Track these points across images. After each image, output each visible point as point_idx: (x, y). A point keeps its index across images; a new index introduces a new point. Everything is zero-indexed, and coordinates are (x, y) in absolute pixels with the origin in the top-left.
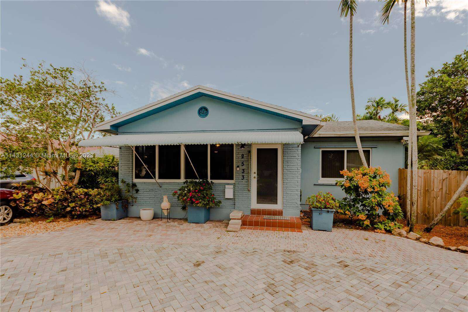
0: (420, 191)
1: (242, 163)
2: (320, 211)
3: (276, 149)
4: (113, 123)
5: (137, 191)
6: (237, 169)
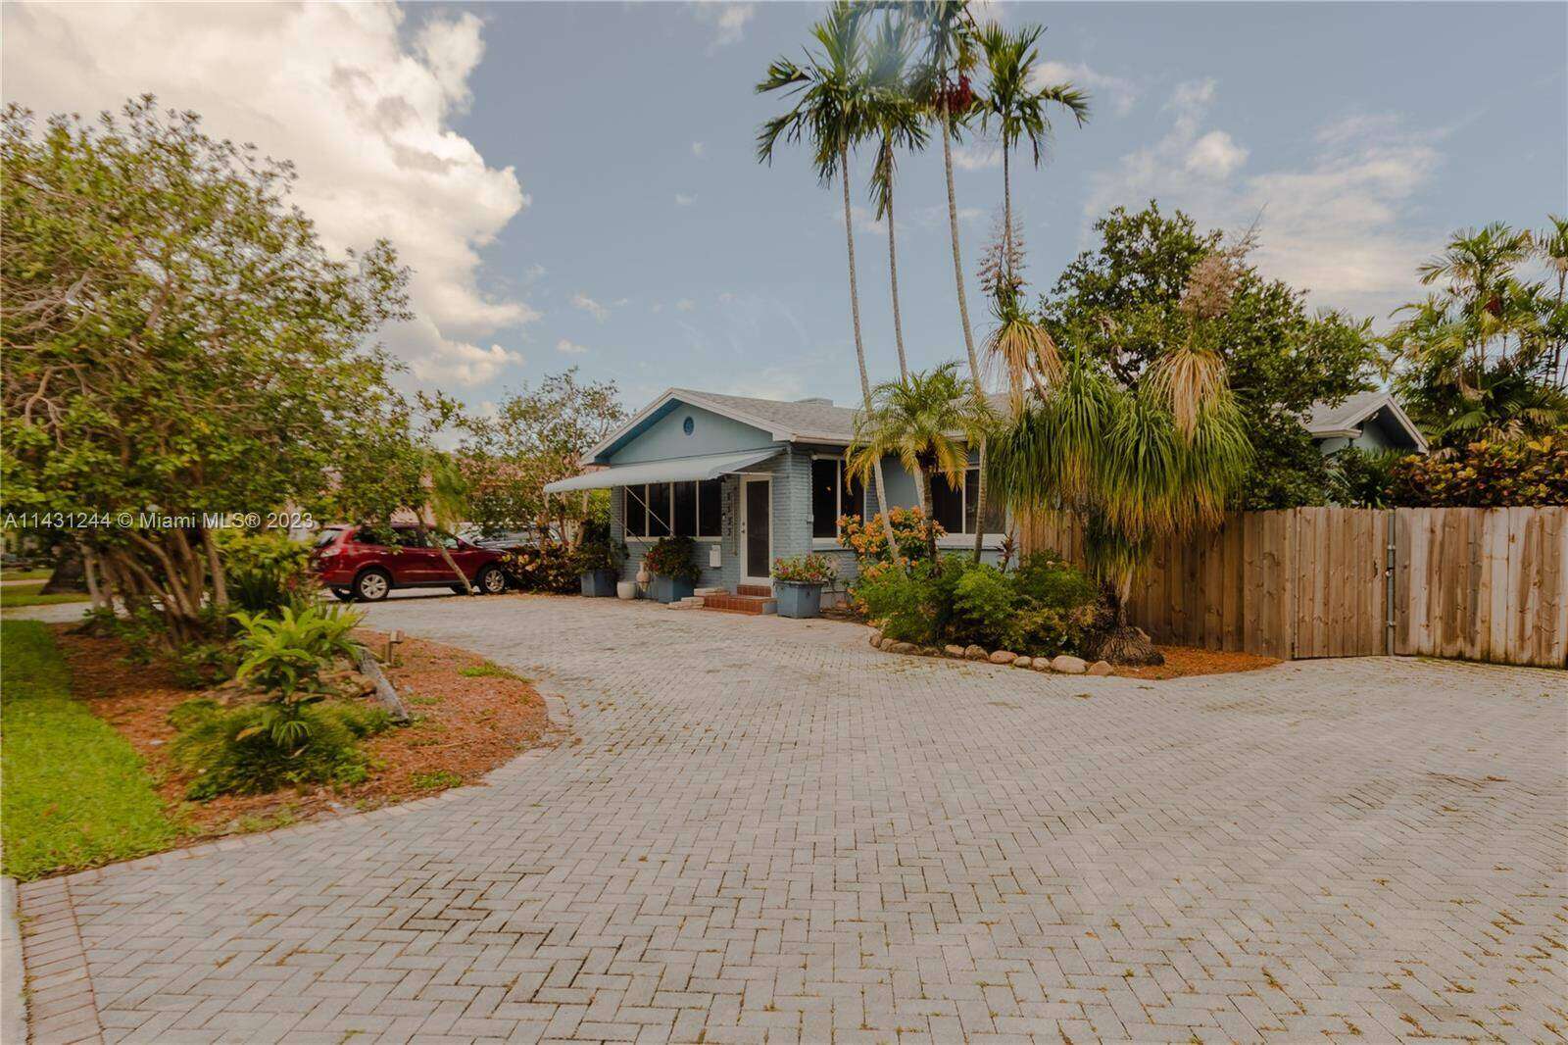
1: (729, 508)
3: (767, 482)
4: (597, 453)
5: (627, 556)
6: (724, 517)
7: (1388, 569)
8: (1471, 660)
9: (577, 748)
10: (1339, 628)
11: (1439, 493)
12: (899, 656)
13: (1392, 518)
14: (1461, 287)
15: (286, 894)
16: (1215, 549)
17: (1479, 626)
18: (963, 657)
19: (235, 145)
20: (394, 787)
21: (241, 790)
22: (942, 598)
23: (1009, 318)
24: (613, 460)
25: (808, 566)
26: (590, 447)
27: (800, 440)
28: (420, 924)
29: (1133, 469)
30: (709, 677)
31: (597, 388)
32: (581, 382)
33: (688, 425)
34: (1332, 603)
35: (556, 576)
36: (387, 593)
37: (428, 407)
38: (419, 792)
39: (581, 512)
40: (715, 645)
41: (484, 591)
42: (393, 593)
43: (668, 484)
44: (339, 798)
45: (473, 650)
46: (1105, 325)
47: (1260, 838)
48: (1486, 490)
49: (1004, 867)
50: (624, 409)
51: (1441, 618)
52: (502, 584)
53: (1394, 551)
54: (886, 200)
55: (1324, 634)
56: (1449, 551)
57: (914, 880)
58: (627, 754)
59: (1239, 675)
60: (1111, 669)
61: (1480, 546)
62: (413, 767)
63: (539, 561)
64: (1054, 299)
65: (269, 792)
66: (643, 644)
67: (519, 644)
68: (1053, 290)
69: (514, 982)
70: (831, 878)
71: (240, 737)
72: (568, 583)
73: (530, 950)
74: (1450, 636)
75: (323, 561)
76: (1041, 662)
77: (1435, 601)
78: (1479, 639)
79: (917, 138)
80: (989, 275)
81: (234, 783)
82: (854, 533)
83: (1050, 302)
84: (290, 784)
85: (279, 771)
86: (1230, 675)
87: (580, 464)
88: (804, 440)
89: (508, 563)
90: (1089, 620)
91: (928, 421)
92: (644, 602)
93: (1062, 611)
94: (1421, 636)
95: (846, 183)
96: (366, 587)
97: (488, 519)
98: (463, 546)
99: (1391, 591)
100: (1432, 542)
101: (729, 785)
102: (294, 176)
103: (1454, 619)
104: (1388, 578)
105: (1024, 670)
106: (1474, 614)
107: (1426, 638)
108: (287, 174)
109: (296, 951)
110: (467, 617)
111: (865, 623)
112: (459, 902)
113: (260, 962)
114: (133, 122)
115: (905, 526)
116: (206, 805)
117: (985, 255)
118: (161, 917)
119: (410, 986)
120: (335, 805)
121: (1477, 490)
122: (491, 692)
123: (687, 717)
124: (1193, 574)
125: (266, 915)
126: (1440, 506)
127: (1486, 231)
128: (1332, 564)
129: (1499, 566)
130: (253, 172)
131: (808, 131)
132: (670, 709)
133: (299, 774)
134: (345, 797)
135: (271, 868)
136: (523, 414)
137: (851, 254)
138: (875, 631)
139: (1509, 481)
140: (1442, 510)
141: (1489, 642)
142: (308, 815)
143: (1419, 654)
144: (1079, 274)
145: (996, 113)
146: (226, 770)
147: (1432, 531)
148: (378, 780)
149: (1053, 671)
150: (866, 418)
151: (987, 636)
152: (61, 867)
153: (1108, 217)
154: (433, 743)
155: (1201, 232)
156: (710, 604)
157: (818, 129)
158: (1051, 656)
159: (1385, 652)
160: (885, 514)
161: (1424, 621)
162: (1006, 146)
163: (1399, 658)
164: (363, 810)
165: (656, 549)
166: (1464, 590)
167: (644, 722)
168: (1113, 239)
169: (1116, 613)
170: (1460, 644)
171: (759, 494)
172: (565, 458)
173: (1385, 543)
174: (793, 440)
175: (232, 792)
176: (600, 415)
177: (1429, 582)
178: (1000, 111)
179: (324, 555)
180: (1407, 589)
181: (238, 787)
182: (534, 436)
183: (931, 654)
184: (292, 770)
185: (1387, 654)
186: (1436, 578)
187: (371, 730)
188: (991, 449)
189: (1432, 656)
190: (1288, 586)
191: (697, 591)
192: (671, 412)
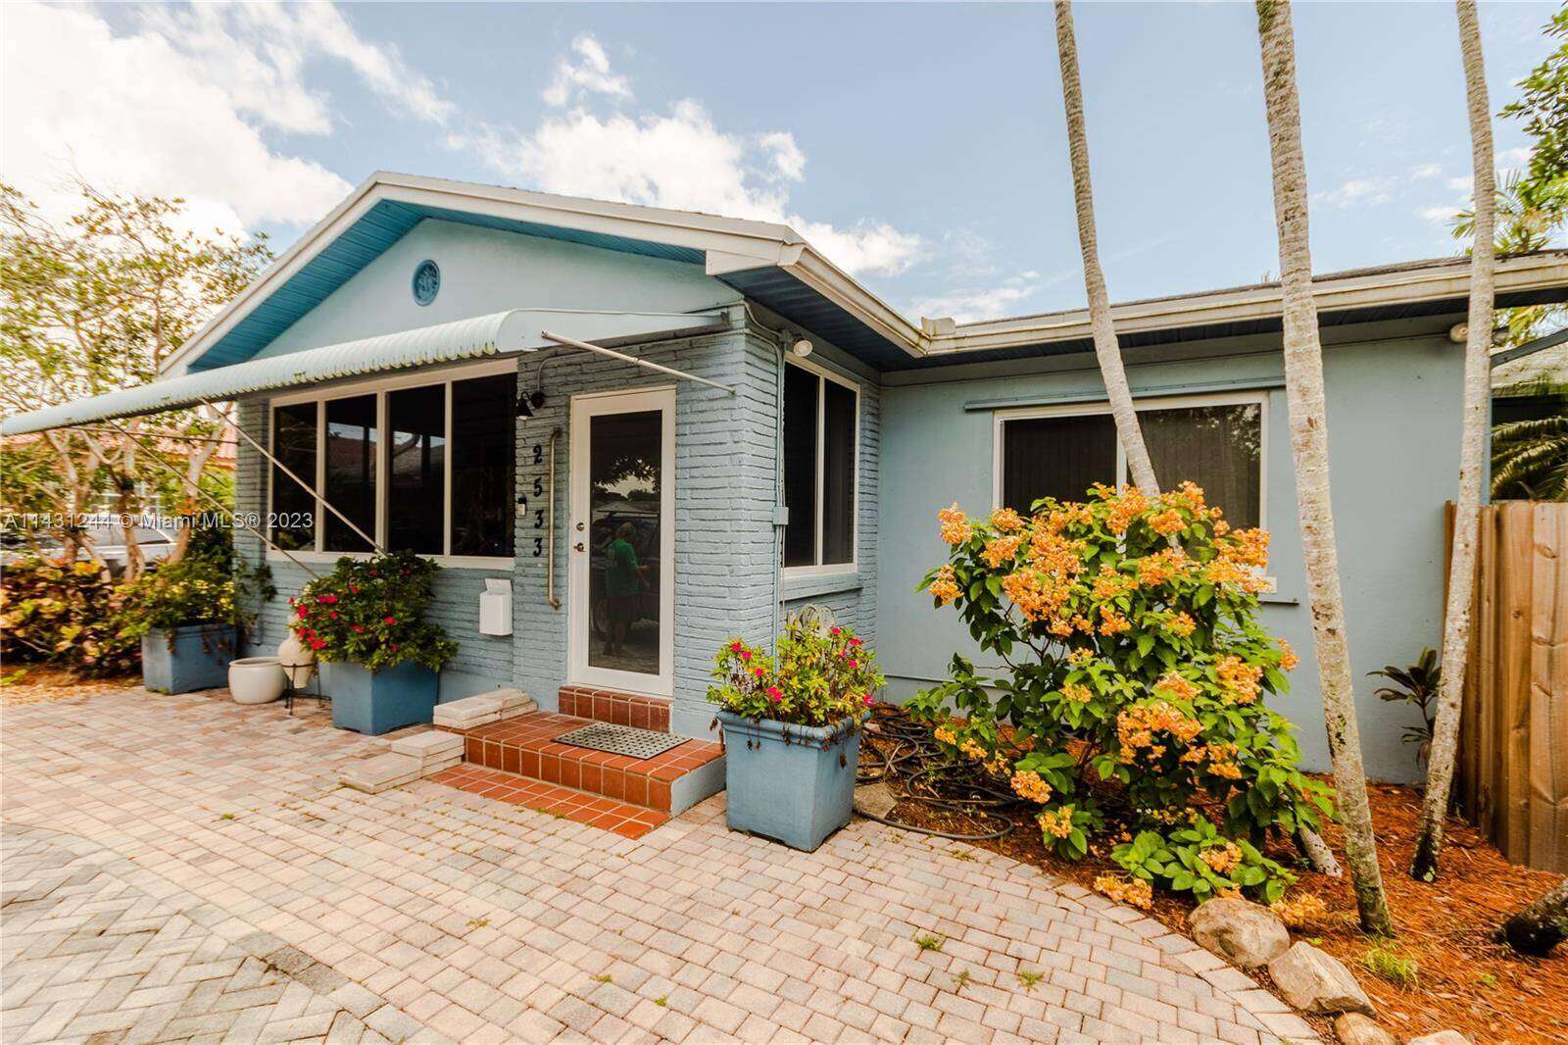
0: (1544, 648)
1: (537, 484)
2: (749, 727)
3: (659, 415)
5: (267, 596)
6: (521, 509)
165: (330, 586)
191: (443, 712)
192: (380, 252)
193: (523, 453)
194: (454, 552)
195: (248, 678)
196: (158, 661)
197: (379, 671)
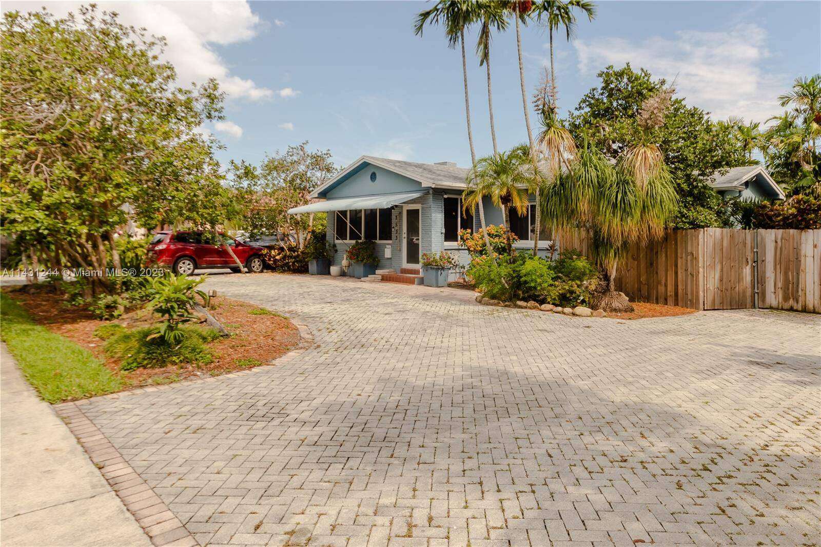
1: (396, 224)
3: (418, 210)
4: (319, 192)
5: (336, 251)
6: (393, 229)
7: (754, 262)
8: (797, 311)
9: (318, 350)
10: (728, 294)
11: (779, 221)
12: (491, 307)
13: (756, 234)
14: (802, 109)
15: (188, 408)
16: (663, 250)
17: (800, 293)
18: (526, 308)
19: (136, 29)
20: (227, 366)
21: (149, 366)
22: (514, 275)
23: (549, 126)
24: (328, 195)
25: (441, 258)
26: (314, 187)
27: (437, 187)
28: (257, 419)
29: (615, 206)
30: (387, 317)
31: (319, 154)
32: (311, 150)
33: (373, 177)
34: (724, 280)
35: (293, 263)
36: (193, 271)
37: (237, 168)
38: (240, 368)
39: (309, 226)
40: (389, 301)
41: (250, 271)
42: (197, 271)
43: (361, 210)
44: (200, 370)
45: (252, 302)
46: (603, 128)
47: (657, 387)
48: (802, 220)
49: (533, 397)
50: (335, 166)
51: (781, 288)
52: (261, 267)
53: (757, 252)
54: (486, 55)
55: (720, 296)
56: (785, 252)
57: (489, 403)
58: (345, 352)
59: (673, 317)
60: (605, 314)
61: (800, 250)
62: (235, 357)
63: (284, 253)
64: (577, 113)
65: (163, 367)
66: (348, 300)
67: (277, 300)
68: (576, 109)
69: (305, 439)
70: (451, 402)
71: (148, 339)
72: (301, 266)
73: (311, 428)
74: (786, 299)
75: (156, 252)
76: (568, 310)
77: (778, 279)
78: (800, 299)
79: (501, 25)
80: (539, 103)
81: (145, 362)
82: (467, 239)
83: (574, 115)
84: (174, 363)
85: (168, 357)
86: (669, 317)
87: (308, 197)
88: (439, 187)
89: (265, 255)
90: (593, 287)
91: (507, 179)
92: (347, 277)
93: (579, 283)
94: (772, 299)
95: (463, 47)
96: (181, 268)
97: (254, 229)
98: (238, 244)
99: (756, 273)
100: (776, 248)
101: (400, 365)
102: (166, 44)
103: (788, 289)
104: (754, 267)
105: (558, 314)
106: (798, 286)
107: (774, 299)
108: (163, 43)
109: (201, 428)
110: (244, 285)
111: (473, 290)
112: (273, 411)
113: (185, 432)
114: (84, 18)
115: (496, 236)
116: (133, 373)
117: (537, 93)
118: (129, 417)
119: (258, 440)
120: (198, 373)
121: (798, 220)
122: (269, 322)
123: (376, 335)
124: (652, 265)
125: (181, 416)
126: (780, 228)
127: (813, 79)
128: (724, 259)
129: (809, 260)
130: (145, 43)
131: (442, 18)
132: (366, 332)
133: (178, 358)
134: (203, 370)
135: (176, 398)
136: (276, 168)
137: (466, 85)
138: (479, 294)
139: (813, 215)
140: (781, 231)
141: (805, 302)
142: (186, 378)
143: (771, 308)
144: (590, 99)
145: (545, 11)
146: (142, 355)
147: (776, 242)
148: (218, 362)
149: (574, 314)
150: (473, 176)
151: (539, 296)
152: (69, 398)
153: (605, 71)
154: (243, 346)
155: (654, 79)
156: (385, 279)
157: (448, 18)
158: (574, 307)
159: (754, 306)
160: (484, 229)
161: (773, 290)
162: (551, 30)
163: (761, 310)
164: (212, 376)
165: (353, 247)
166: (792, 273)
167: (353, 338)
168: (607, 83)
169: (608, 284)
170: (791, 302)
171: (413, 216)
172: (299, 193)
173: (752, 248)
174: (433, 186)
175: (145, 367)
176: (320, 169)
177: (775, 269)
178: (547, 11)
179: (157, 248)
180: (764, 272)
181: (147, 364)
182: (282, 181)
183: (509, 306)
184: (175, 356)
185: (755, 308)
186: (778, 267)
187: (210, 339)
188: (541, 194)
189: (777, 309)
190: (701, 270)
191: (378, 272)
192: (363, 169)
193: (393, 217)
194: (379, 239)
195: (334, 269)
196: (313, 266)
197: (365, 265)
